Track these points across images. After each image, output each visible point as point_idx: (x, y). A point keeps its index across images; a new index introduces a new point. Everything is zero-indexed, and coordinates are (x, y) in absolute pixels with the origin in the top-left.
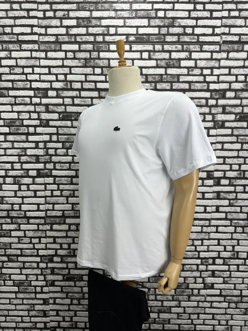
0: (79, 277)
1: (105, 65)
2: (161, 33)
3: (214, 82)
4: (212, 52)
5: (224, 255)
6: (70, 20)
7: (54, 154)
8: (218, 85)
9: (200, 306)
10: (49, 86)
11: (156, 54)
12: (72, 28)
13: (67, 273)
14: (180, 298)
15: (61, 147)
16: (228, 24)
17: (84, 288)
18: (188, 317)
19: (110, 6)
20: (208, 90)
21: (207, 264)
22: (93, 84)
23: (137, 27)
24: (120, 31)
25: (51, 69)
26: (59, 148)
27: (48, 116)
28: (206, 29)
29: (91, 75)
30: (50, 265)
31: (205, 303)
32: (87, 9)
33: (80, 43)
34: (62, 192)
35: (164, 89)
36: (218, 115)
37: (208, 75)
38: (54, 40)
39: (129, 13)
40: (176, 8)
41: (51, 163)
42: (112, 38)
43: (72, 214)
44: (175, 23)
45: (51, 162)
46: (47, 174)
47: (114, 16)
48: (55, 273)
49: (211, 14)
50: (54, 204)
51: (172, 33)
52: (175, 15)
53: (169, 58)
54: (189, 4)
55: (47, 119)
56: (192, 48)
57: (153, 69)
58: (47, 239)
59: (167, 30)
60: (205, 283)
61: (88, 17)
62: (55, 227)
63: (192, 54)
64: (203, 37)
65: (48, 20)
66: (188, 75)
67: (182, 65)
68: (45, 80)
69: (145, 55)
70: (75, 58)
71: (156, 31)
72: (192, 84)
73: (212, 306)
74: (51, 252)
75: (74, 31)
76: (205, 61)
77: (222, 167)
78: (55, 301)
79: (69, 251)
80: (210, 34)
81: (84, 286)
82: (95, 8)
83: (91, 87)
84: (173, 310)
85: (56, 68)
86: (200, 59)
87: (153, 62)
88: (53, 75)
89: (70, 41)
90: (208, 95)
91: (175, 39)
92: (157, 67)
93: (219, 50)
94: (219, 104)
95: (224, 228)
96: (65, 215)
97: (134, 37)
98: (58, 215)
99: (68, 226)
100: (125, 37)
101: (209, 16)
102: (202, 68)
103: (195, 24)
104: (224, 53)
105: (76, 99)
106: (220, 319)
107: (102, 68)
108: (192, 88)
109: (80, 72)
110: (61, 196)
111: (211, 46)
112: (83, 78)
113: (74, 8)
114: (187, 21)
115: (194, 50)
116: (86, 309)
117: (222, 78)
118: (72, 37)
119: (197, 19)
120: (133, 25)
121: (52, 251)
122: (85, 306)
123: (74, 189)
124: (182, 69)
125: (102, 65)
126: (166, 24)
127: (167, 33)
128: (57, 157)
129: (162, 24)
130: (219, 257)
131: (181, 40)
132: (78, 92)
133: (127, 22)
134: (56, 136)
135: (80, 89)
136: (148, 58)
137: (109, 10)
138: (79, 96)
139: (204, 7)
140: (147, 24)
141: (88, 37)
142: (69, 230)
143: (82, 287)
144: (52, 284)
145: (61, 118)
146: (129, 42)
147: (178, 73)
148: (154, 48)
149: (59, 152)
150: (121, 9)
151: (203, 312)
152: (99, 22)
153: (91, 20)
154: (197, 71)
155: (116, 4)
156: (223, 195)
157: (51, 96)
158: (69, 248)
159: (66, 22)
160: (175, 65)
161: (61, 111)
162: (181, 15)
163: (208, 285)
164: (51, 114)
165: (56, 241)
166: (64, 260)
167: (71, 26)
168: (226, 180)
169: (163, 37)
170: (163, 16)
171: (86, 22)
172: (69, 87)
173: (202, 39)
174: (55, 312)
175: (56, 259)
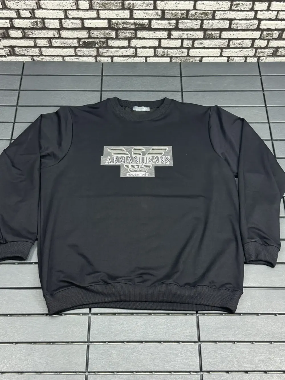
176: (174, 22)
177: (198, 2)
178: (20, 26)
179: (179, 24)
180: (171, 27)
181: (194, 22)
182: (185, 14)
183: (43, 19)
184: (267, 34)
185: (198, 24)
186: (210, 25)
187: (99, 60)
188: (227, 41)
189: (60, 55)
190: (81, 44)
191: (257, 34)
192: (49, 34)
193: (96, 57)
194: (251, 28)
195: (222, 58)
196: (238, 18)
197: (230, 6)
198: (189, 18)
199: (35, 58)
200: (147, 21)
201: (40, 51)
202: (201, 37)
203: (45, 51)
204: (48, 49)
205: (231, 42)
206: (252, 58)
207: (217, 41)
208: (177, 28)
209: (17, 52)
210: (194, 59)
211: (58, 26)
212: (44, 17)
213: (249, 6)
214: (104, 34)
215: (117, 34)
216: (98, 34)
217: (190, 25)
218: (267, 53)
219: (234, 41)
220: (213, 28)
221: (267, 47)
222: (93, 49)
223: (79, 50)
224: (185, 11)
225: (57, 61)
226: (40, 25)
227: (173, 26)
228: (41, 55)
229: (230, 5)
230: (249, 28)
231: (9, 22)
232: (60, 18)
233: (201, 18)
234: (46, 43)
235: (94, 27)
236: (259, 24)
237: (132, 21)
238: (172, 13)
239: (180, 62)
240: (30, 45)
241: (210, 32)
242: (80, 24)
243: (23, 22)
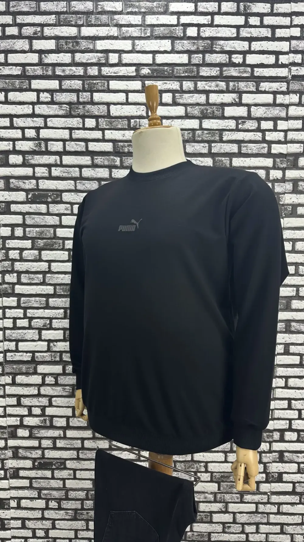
0: (60, 463)
1: (102, 114)
2: (192, 63)
3: (279, 142)
4: (275, 93)
5: (298, 426)
6: (45, 41)
7: (19, 258)
8: (285, 145)
9: (260, 511)
10: (11, 148)
11: (184, 96)
12: (48, 54)
13: (39, 456)
14: (228, 497)
15: (30, 247)
16: (300, 49)
17: (67, 481)
18: (241, 529)
19: (110, 19)
20: (269, 155)
21: (271, 440)
22: (83, 144)
23: (154, 53)
24: (127, 58)
25: (15, 119)
26: (26, 249)
27: (8, 196)
28: (265, 55)
29: (78, 129)
30: (12, 443)
31: (269, 505)
32: (72, 23)
33: (61, 78)
34: (32, 321)
35: (198, 152)
36: (286, 195)
37: (269, 130)
38: (19, 73)
39: (141, 29)
40: (216, 23)
41: (12, 274)
42: (113, 70)
43: (47, 358)
44: (215, 46)
45: (12, 271)
46: (7, 291)
47: (116, 35)
48: (20, 455)
49: (273, 33)
50: (17, 341)
51: (210, 62)
52: (215, 33)
53: (205, 102)
54: (237, 15)
55: (7, 200)
56: (243, 87)
57: (180, 120)
58: (7, 399)
59: (202, 58)
60: (268, 471)
61: (74, 35)
62: (20, 379)
63: (243, 96)
64: (262, 69)
65: (10, 40)
66: (237, 130)
67: (226, 114)
68: (4, 138)
69: (167, 98)
70: (52, 102)
71: (184, 59)
72: (243, 144)
73: (281, 511)
74: (14, 421)
75: (52, 58)
76: (264, 108)
77: (293, 280)
78: (19, 504)
79: (42, 418)
80: (272, 64)
81: (68, 477)
82: (86, 22)
83: (79, 149)
84: (216, 518)
85: (21, 118)
86: (256, 105)
87: (180, 109)
88: (17, 130)
89: (45, 74)
90: (269, 163)
91: (215, 72)
92: (187, 116)
93: (286, 90)
94: (288, 178)
95: (297, 379)
96: (36, 359)
97: (149, 69)
98: (25, 359)
99: (41, 377)
100: (134, 68)
101: (270, 36)
102: (259, 120)
103: (248, 49)
104: (295, 95)
105: (54, 168)
106: (293, 533)
107: (97, 117)
108: (242, 152)
109: (61, 125)
110: (30, 327)
111: (274, 83)
112: (66, 134)
113: (52, 22)
114: (234, 44)
115: (245, 89)
116: (72, 516)
117: (291, 135)
118: (49, 68)
119: (250, 40)
120: (148, 49)
121: (15, 418)
122: (69, 511)
123: (51, 317)
124: (227, 121)
125: (97, 113)
126: (201, 48)
127: (201, 63)
128: (23, 263)
129: (193, 48)
130: (290, 429)
131: (225, 74)
132: (58, 158)
133: (137, 44)
134: (22, 228)
135: (61, 152)
136: (171, 103)
137: (107, 25)
138: (59, 163)
139: (262, 21)
140: (169, 48)
141: (74, 68)
142: (43, 384)
143: (64, 480)
144: (15, 474)
145: (30, 198)
146: (141, 77)
147: (221, 128)
148: (181, 86)
149: (26, 255)
150: (127, 23)
151: (265, 521)
152: (92, 45)
153: (80, 40)
154: (251, 124)
155: (119, 16)
156: (295, 325)
157: (14, 163)
158: (43, 414)
159: (38, 45)
160: (215, 114)
161: (30, 188)
162: (225, 33)
163: (273, 476)
164: (14, 193)
165: (22, 402)
166: (35, 434)
167: (46, 50)
168: (299, 301)
169: (195, 68)
170: (196, 35)
171: (71, 44)
172: (44, 149)
173: (258, 72)
174: (20, 521)
175: (21, 432)
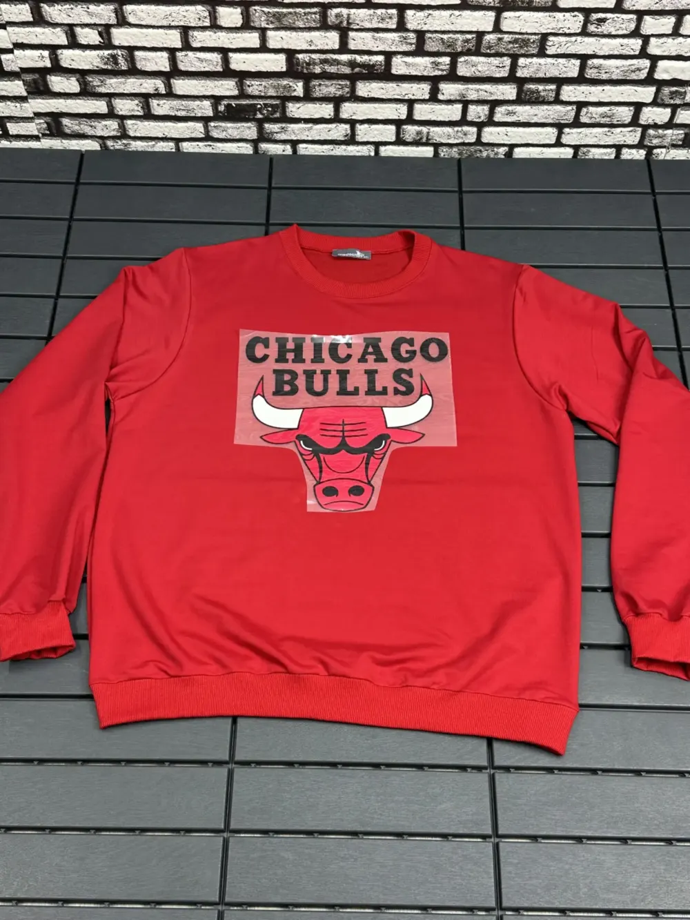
176: (447, 60)
177: (506, 14)
178: (75, 66)
179: (459, 65)
180: (440, 73)
181: (495, 61)
182: (474, 42)
183: (131, 50)
184: (672, 93)
185: (504, 67)
186: (532, 70)
187: (264, 149)
188: (575, 107)
189: (169, 136)
190: (220, 112)
191: (646, 94)
192: (145, 85)
193: (255, 143)
194: (634, 77)
195: (562, 150)
196: (602, 54)
197: (581, 24)
198: (483, 51)
199: (110, 143)
200: (381, 58)
201: (122, 127)
202: (511, 99)
203: (135, 128)
204: (142, 121)
205: (584, 110)
206: (634, 151)
207: (549, 107)
208: (452, 76)
209: (66, 128)
210: (493, 151)
211: (165, 66)
212: (133, 44)
213: (628, 24)
214: (276, 88)
215: (307, 89)
216: (261, 88)
217: (486, 69)
218: (670, 138)
219: (591, 109)
220: (541, 75)
221: (670, 125)
222: (249, 124)
223: (216, 125)
224: (474, 36)
225: (161, 150)
226: (123, 64)
227: (443, 70)
228: (124, 135)
229: (582, 21)
230: (628, 78)
231: (50, 55)
232: (172, 47)
233: (511, 52)
234: (136, 108)
235: (253, 70)
236: (653, 68)
237: (345, 58)
238: (442, 39)
239: (457, 156)
240: (98, 111)
241: (532, 87)
242: (220, 63)
243: (81, 56)
